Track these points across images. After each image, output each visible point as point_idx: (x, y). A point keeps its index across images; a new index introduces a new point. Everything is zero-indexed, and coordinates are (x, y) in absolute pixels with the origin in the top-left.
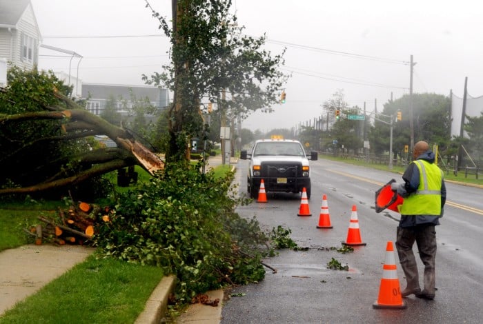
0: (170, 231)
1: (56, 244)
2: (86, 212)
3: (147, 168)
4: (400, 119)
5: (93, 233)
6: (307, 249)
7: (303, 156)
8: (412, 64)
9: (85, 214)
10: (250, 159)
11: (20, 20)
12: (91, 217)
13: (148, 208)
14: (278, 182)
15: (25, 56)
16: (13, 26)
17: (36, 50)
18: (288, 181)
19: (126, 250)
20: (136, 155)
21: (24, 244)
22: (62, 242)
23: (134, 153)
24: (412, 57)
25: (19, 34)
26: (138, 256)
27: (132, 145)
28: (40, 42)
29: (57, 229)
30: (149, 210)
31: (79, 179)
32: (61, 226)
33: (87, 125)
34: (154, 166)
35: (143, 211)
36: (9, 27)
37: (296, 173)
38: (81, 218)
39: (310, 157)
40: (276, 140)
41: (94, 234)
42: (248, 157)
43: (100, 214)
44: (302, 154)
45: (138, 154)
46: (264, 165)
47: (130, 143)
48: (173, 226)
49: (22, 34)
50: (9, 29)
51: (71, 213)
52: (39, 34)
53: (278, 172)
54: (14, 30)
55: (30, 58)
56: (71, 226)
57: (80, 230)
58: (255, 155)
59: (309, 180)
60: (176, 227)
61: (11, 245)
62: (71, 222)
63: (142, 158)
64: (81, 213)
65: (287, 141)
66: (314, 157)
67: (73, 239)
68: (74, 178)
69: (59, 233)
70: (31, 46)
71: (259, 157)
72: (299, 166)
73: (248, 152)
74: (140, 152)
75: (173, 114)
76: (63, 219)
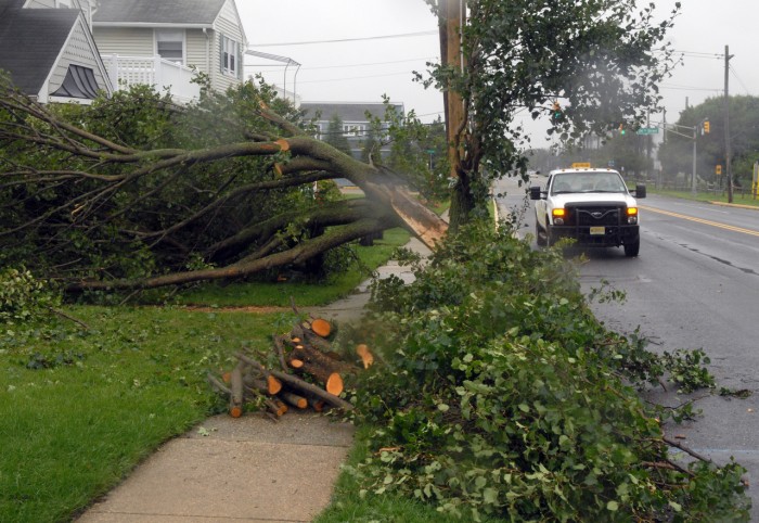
0: (528, 419)
1: (269, 413)
2: (326, 338)
3: (419, 233)
4: (708, 130)
5: (340, 388)
6: (742, 394)
7: (625, 192)
8: (728, 58)
9: (322, 342)
10: (545, 199)
11: (218, 17)
12: (335, 350)
13: (464, 354)
14: (592, 233)
15: (226, 66)
16: (208, 26)
17: (240, 57)
18: (607, 230)
19: (428, 469)
20: (398, 212)
21: (208, 416)
22: (280, 408)
23: (395, 208)
24: (727, 47)
25: (217, 36)
26: (459, 487)
27: (390, 193)
28: (245, 48)
29: (271, 380)
30: (469, 358)
31: (306, 253)
32: (278, 373)
33: (315, 163)
34: (429, 229)
35: (456, 362)
36: (204, 27)
37: (620, 219)
38: (317, 353)
39: (634, 194)
40: (582, 170)
41: (344, 391)
42: (542, 195)
43: (351, 342)
44: (623, 189)
45: (402, 209)
46: (569, 208)
47: (388, 191)
48: (531, 405)
49: (222, 37)
50: (204, 30)
51: (297, 344)
52: (243, 36)
53: (592, 218)
54: (210, 31)
55: (232, 68)
56: (298, 372)
57: (314, 380)
58: (553, 194)
59: (637, 228)
60: (540, 409)
61: (179, 429)
62: (298, 363)
63: (409, 217)
64: (315, 341)
65: (598, 170)
66: (640, 193)
67: (303, 403)
68: (296, 252)
69: (275, 388)
70: (233, 51)
71: (559, 195)
72: (623, 207)
73: (542, 190)
74: (405, 205)
75: (462, 139)
76: (282, 358)
